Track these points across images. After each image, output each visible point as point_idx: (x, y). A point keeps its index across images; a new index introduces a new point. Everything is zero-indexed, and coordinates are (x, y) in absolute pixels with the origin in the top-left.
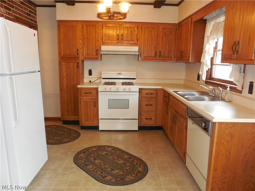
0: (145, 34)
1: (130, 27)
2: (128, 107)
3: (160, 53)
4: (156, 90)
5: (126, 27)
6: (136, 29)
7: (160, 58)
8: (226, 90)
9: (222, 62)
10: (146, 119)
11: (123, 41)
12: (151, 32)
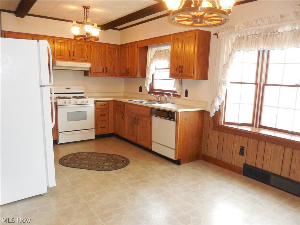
0: (94, 51)
1: (80, 45)
2: (85, 118)
3: (107, 70)
4: (108, 101)
5: (76, 44)
6: (86, 46)
7: (107, 74)
8: (170, 97)
9: (170, 77)
10: (101, 128)
11: (74, 57)
12: (99, 50)
